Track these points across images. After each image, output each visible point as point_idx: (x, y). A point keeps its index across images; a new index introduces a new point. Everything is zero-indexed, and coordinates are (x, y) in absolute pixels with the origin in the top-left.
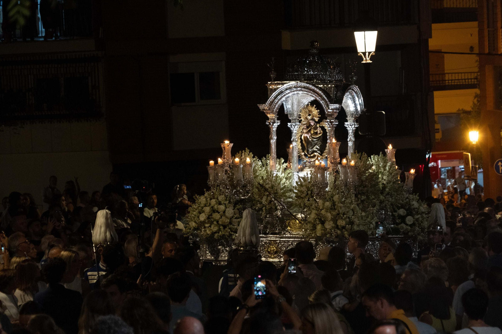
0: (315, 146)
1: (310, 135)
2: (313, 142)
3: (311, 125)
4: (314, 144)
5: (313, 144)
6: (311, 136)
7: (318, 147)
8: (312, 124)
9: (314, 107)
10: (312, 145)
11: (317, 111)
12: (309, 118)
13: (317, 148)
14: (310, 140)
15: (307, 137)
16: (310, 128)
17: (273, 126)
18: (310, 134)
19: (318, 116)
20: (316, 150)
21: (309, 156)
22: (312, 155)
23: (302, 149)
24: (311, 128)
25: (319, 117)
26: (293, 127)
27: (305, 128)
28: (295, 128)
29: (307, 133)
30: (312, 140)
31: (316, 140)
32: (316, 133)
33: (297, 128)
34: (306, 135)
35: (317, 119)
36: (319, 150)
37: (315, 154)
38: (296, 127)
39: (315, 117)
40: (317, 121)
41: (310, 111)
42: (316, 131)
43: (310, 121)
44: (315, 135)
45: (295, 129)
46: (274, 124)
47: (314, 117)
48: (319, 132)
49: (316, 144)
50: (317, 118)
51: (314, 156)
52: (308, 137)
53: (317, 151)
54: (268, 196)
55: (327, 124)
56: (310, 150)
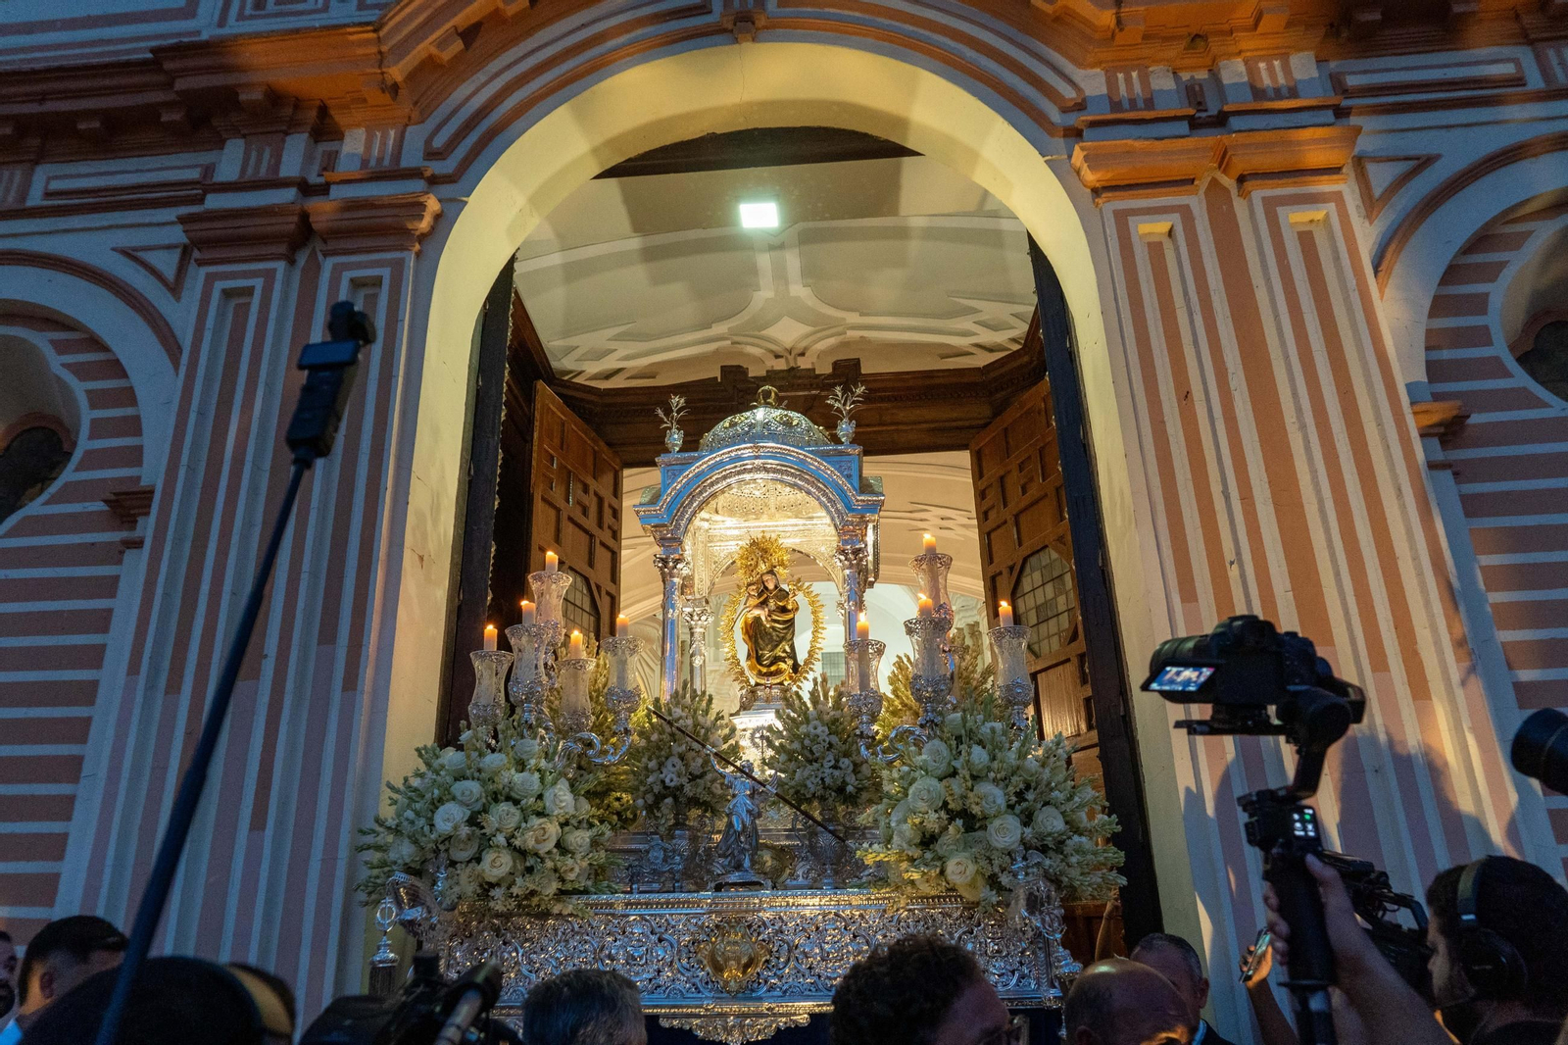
0: (780, 642)
1: (767, 613)
2: (774, 634)
3: (766, 588)
5: (774, 638)
6: (769, 616)
7: (787, 647)
8: (770, 585)
10: (771, 640)
12: (763, 567)
13: (784, 651)
14: (768, 626)
15: (757, 619)
16: (765, 596)
17: (675, 571)
18: (766, 610)
20: (783, 655)
21: (764, 670)
22: (773, 668)
24: (768, 595)
26: (696, 618)
27: (753, 595)
28: (700, 620)
29: (760, 606)
30: (773, 628)
32: (783, 610)
33: (706, 622)
34: (757, 612)
35: (783, 572)
36: (789, 656)
37: (782, 666)
39: (780, 565)
41: (764, 551)
42: (781, 604)
43: (765, 578)
46: (679, 566)
47: (775, 566)
48: (790, 607)
49: (783, 640)
50: (784, 569)
51: (779, 672)
52: (763, 618)
54: (682, 757)
55: (843, 558)
56: (767, 653)
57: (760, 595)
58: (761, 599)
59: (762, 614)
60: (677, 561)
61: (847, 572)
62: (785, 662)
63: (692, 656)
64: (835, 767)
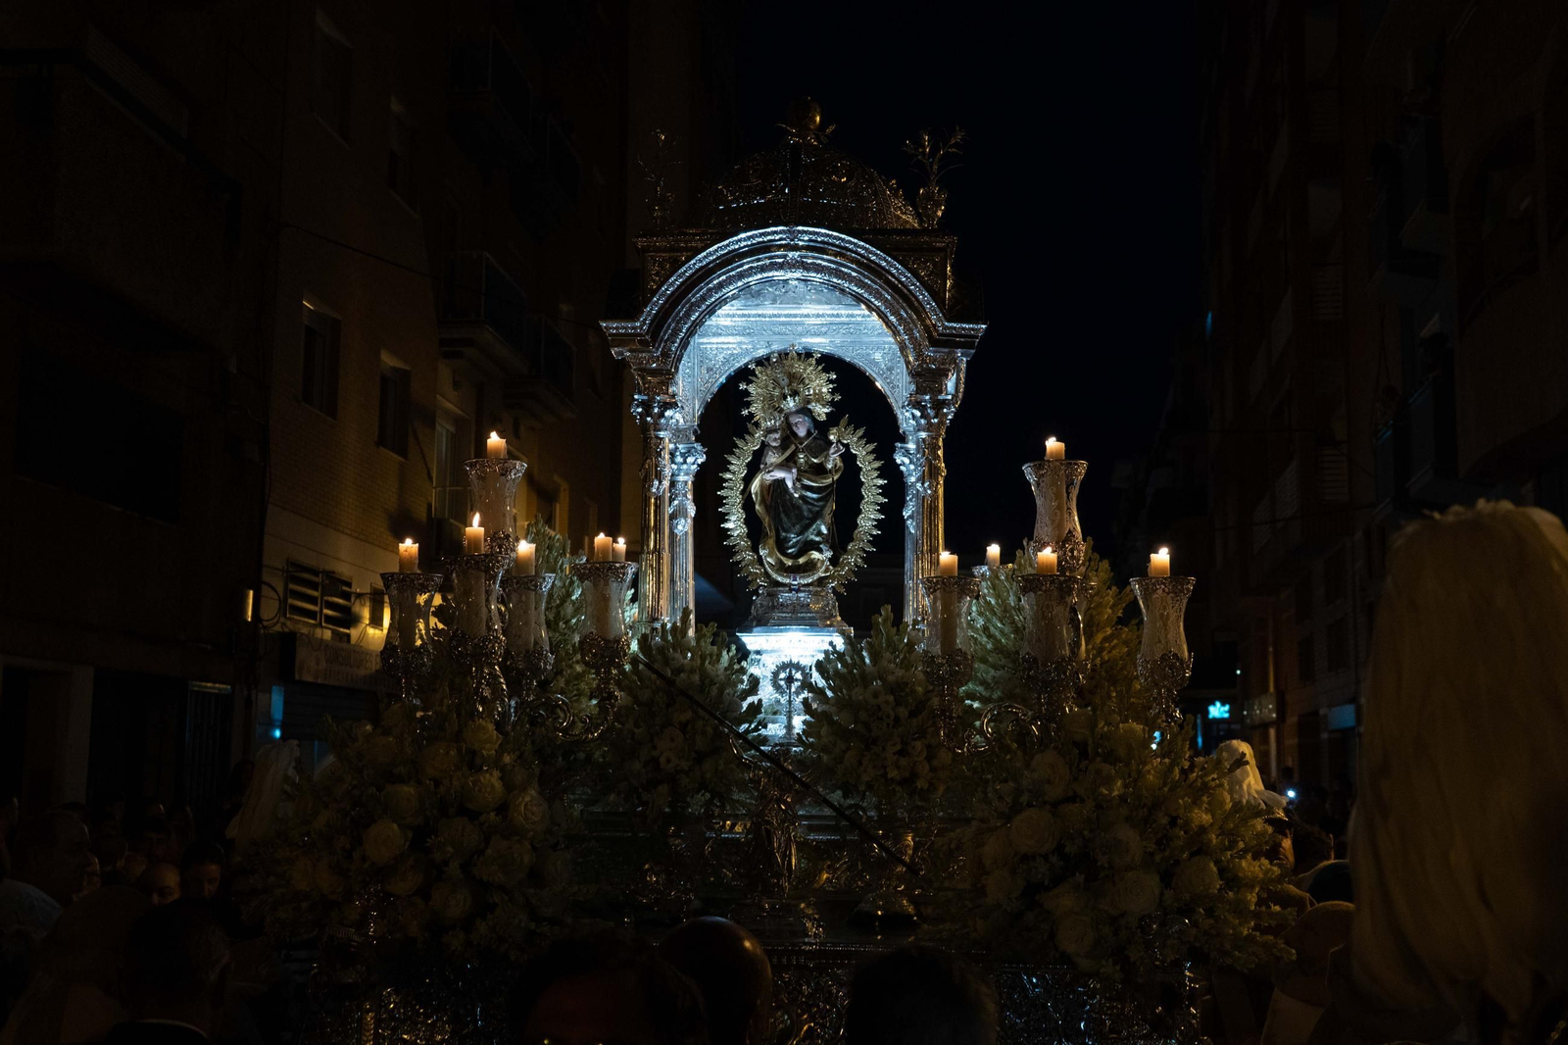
0: (813, 521)
1: (795, 476)
2: (805, 507)
3: (795, 435)
4: (810, 516)
5: (806, 514)
6: (798, 480)
7: (824, 530)
8: (802, 432)
9: (814, 362)
11: (824, 376)
12: (791, 404)
13: (819, 533)
14: (796, 495)
16: (793, 447)
17: (662, 421)
18: (794, 470)
19: (829, 397)
20: (817, 539)
21: (789, 563)
22: (801, 561)
23: (749, 535)
24: (797, 447)
25: (832, 403)
26: (679, 459)
27: (775, 447)
28: (685, 462)
29: (785, 465)
30: (802, 497)
31: (815, 496)
32: (820, 470)
33: (694, 464)
34: (779, 474)
35: (821, 411)
36: (826, 540)
37: (815, 555)
38: (690, 460)
39: (818, 401)
40: (823, 418)
41: (793, 377)
42: (815, 461)
43: (794, 420)
44: (817, 478)
45: (685, 467)
47: (809, 402)
48: (829, 466)
49: (817, 516)
50: (824, 406)
51: (811, 566)
52: (790, 484)
53: (819, 543)
54: (683, 727)
55: (918, 413)
56: (794, 538)
57: (783, 447)
58: (788, 453)
59: (788, 478)
60: (666, 406)
61: (923, 435)
62: (821, 551)
63: (673, 517)
64: (901, 753)
